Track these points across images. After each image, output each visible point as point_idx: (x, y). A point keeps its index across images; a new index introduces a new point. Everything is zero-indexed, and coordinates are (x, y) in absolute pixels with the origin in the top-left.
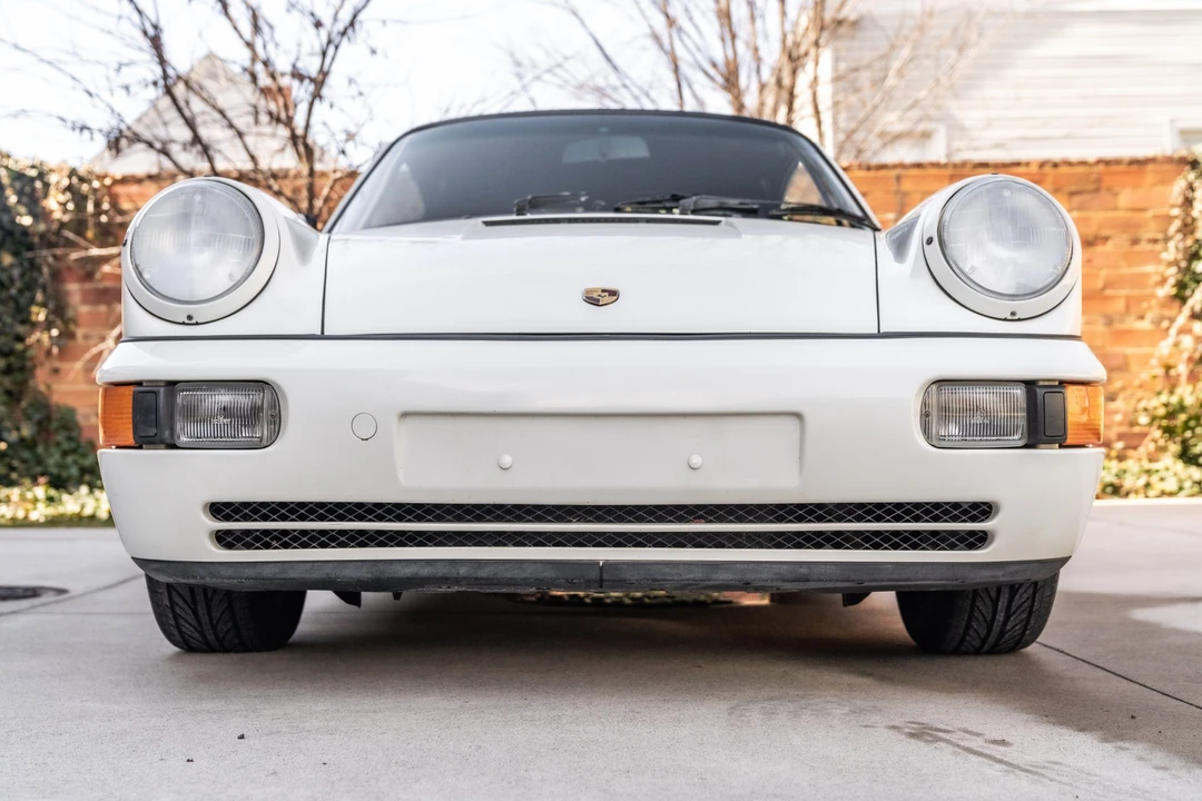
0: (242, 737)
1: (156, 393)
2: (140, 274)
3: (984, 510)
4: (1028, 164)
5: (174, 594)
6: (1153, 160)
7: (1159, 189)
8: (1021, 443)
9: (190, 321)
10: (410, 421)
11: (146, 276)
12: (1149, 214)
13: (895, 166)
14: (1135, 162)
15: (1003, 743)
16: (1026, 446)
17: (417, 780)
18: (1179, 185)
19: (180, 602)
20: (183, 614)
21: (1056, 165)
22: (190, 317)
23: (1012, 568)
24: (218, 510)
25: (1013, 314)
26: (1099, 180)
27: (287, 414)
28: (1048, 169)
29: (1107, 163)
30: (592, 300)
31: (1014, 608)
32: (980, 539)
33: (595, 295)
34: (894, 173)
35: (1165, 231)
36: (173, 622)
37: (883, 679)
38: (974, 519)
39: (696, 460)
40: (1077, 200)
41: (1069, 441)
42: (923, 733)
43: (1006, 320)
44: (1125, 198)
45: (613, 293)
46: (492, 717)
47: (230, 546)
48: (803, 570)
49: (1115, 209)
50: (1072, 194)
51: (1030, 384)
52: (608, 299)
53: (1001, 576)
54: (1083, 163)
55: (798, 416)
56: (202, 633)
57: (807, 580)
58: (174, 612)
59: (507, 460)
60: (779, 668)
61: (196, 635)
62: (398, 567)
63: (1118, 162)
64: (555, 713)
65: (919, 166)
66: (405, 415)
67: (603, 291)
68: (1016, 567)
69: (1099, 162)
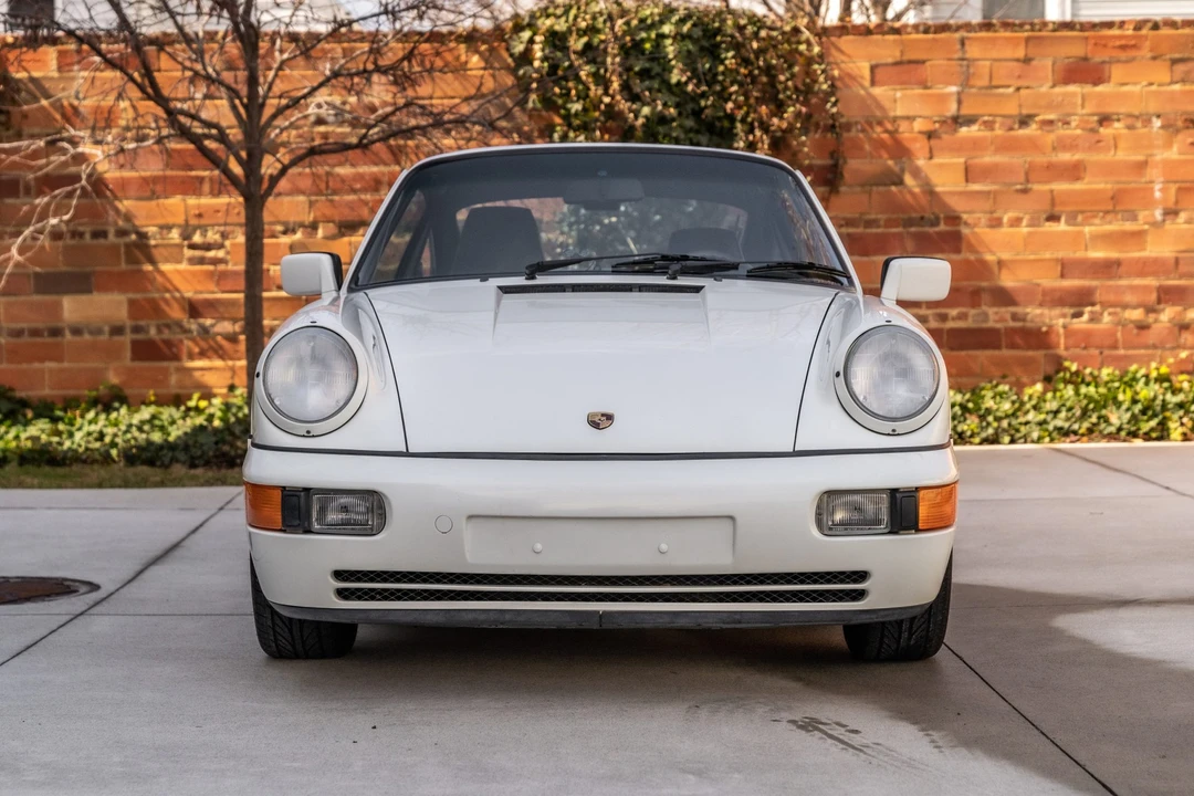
0: (374, 727)
1: (299, 497)
2: (272, 401)
3: (862, 576)
4: (1122, 24)
5: (276, 617)
8: (886, 531)
9: (308, 435)
10: (474, 521)
11: (277, 403)
13: (958, 28)
15: (856, 732)
16: (890, 533)
17: (495, 754)
19: (281, 624)
20: (282, 633)
22: (308, 432)
23: (882, 613)
24: (339, 575)
25: (894, 430)
27: (391, 515)
28: (1145, 30)
30: (595, 425)
31: (914, 629)
32: (859, 595)
33: (596, 419)
34: (958, 35)
36: (272, 638)
37: (808, 683)
38: (855, 581)
39: (664, 547)
40: (1180, 68)
41: (921, 526)
42: (810, 725)
43: (889, 435)
45: (609, 417)
46: (529, 714)
47: (346, 598)
48: (737, 617)
50: (1174, 62)
51: (893, 492)
52: (607, 423)
53: (874, 619)
55: (732, 518)
56: (293, 646)
57: (740, 622)
58: (275, 631)
59: (539, 547)
60: (733, 674)
61: (289, 647)
62: (464, 614)
64: (569, 711)
65: (990, 26)
66: (471, 517)
67: (603, 415)
68: (886, 613)
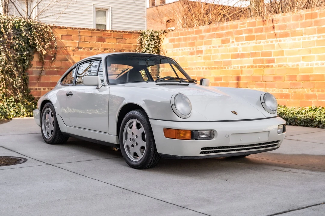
4: (108, 31)
6: (133, 32)
7: (134, 39)
12: (133, 45)
13: (78, 29)
14: (130, 32)
18: (139, 38)
21: (114, 32)
26: (123, 36)
28: (112, 32)
29: (124, 32)
34: (78, 30)
35: (136, 49)
40: (118, 40)
43: (272, 114)
44: (128, 41)
49: (126, 43)
50: (117, 39)
54: (119, 32)
55: (269, 131)
63: (127, 32)
65: (84, 29)
69: (123, 31)
